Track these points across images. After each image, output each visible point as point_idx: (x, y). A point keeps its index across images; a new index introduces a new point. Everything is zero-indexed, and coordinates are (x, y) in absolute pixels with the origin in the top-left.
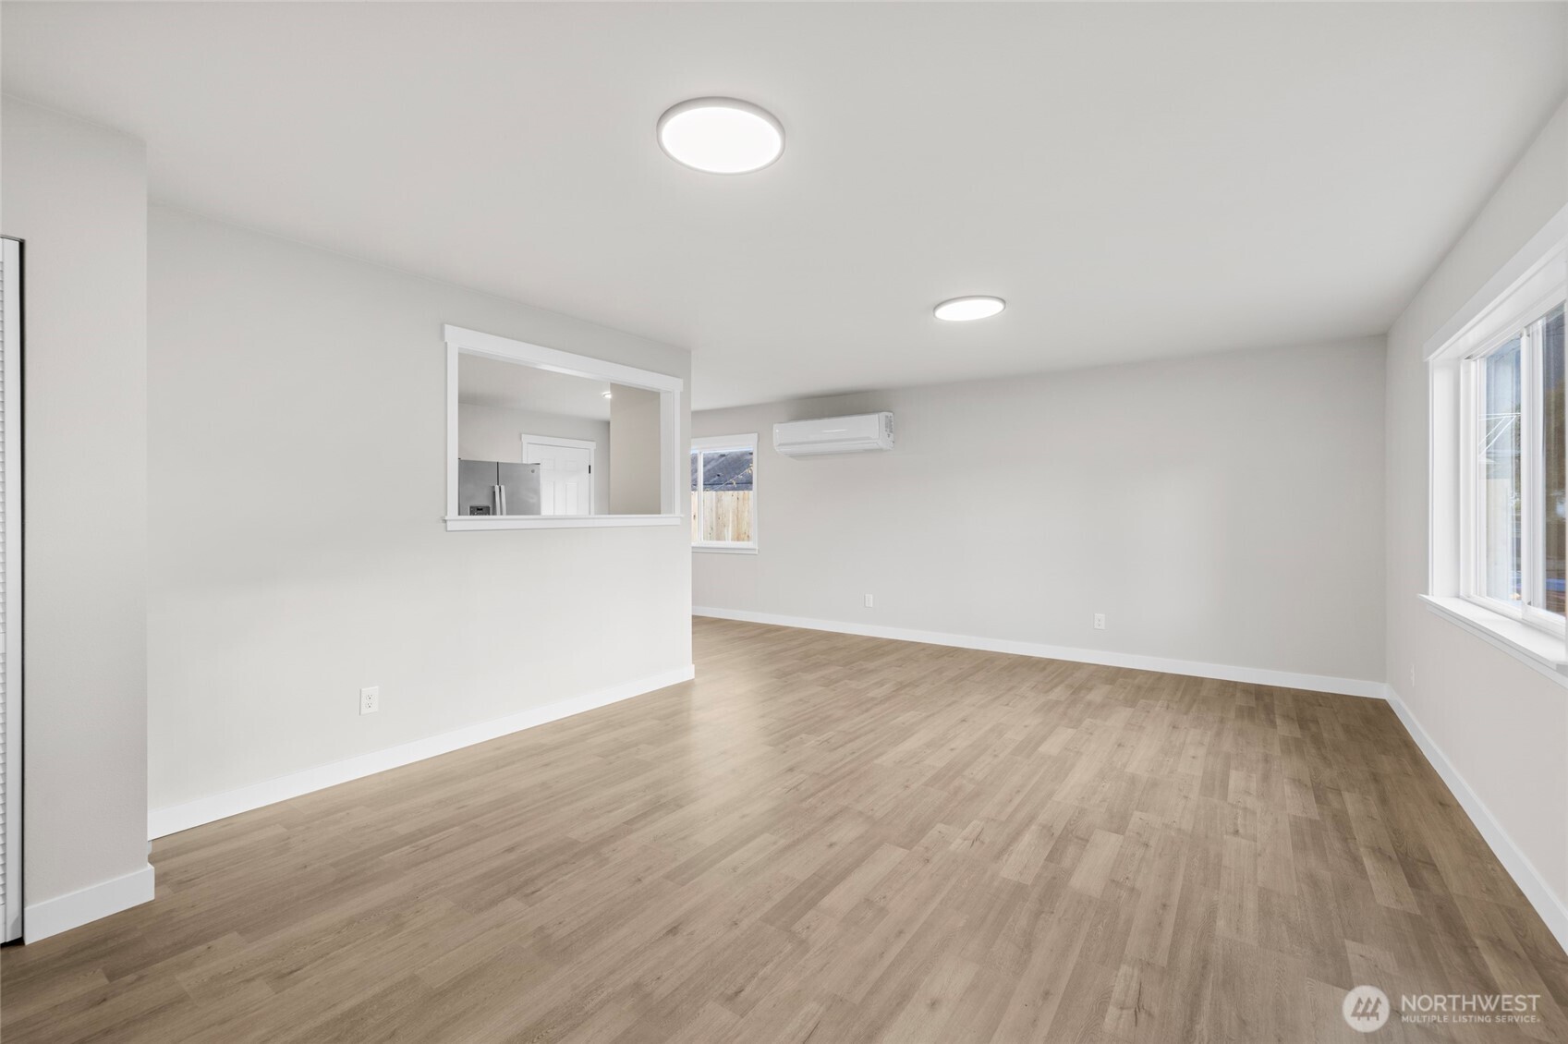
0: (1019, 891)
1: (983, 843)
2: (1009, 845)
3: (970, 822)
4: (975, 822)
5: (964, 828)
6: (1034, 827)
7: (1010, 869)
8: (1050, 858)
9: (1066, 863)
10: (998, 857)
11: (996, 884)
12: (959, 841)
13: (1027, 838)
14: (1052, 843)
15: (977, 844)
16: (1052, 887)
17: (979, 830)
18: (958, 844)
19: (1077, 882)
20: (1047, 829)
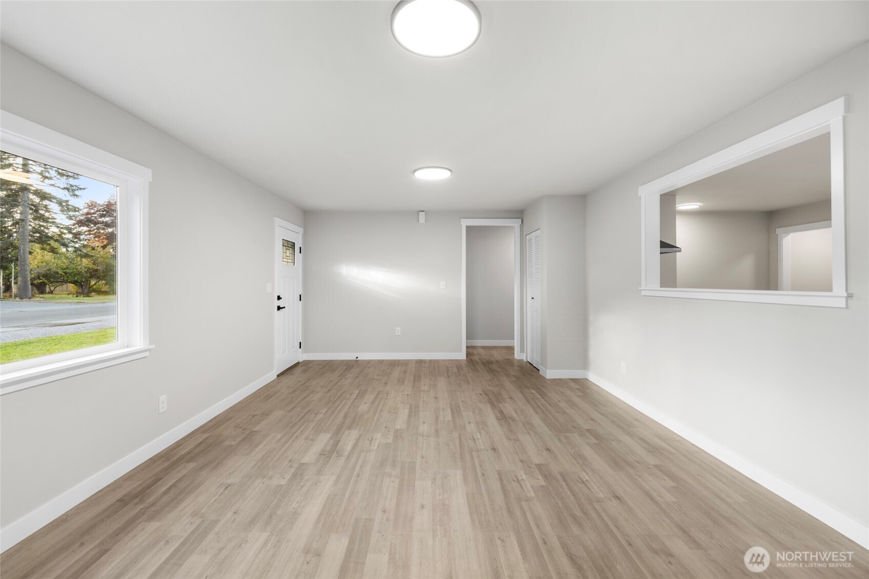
0: (350, 428)
1: (368, 440)
2: (357, 442)
3: (378, 447)
4: (376, 448)
5: (379, 443)
6: (346, 454)
7: (354, 434)
8: (338, 442)
9: (331, 442)
10: (360, 436)
11: (358, 427)
12: (378, 437)
13: (349, 447)
14: (337, 448)
15: (370, 439)
16: (338, 431)
17: (372, 445)
18: (378, 436)
19: (328, 436)
20: (339, 455)
